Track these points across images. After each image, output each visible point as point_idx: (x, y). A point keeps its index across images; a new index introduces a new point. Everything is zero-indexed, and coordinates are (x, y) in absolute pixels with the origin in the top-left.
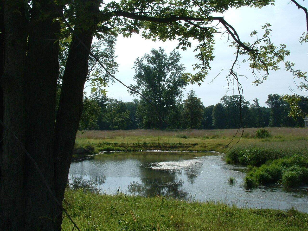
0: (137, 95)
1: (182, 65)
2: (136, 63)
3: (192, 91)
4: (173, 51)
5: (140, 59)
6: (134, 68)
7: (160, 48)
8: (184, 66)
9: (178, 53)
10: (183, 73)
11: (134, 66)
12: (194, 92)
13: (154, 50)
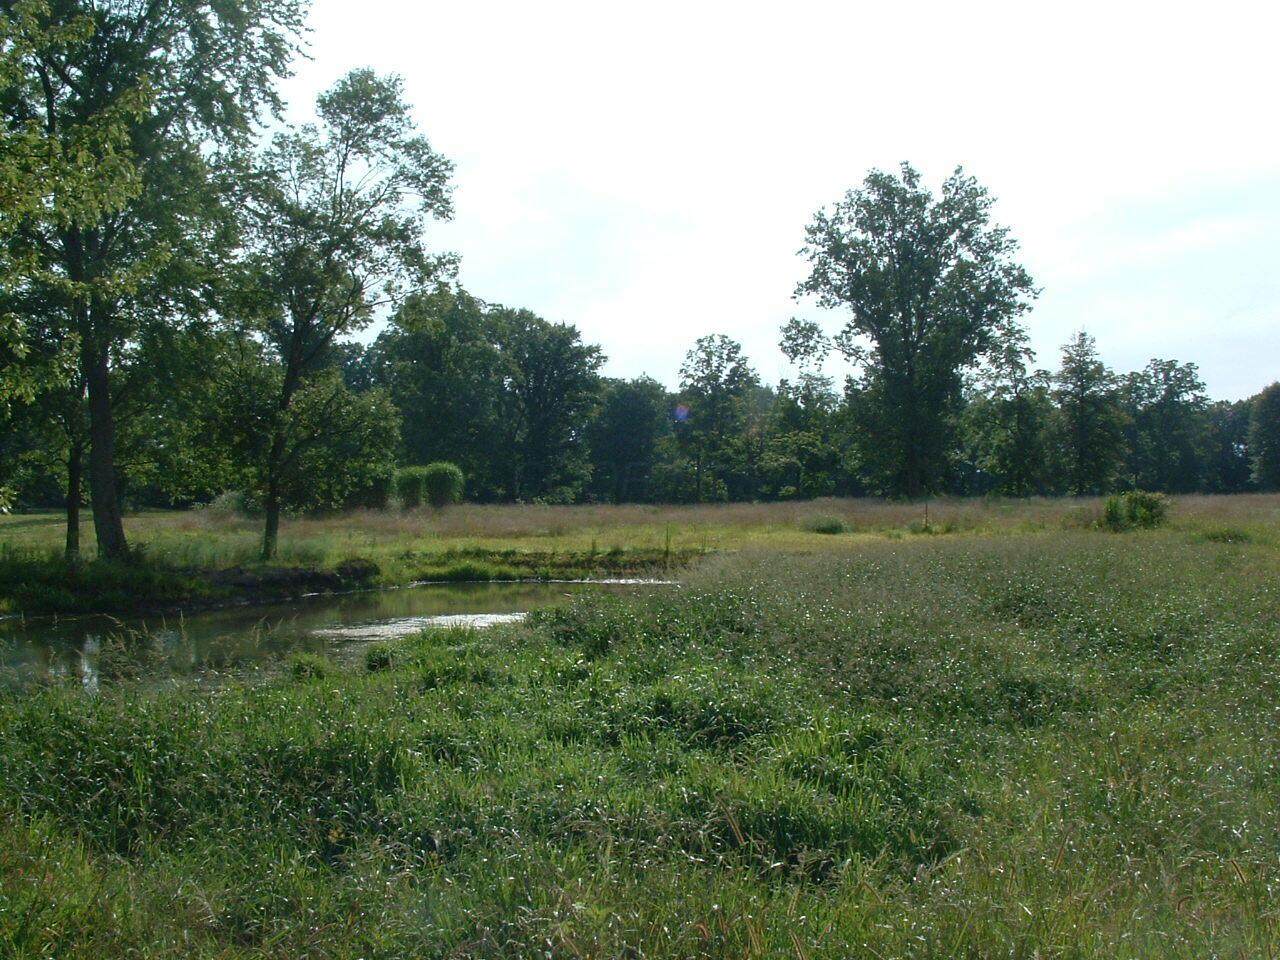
0: (820, 362)
1: (999, 232)
2: (812, 231)
3: (1083, 335)
4: (952, 175)
5: (829, 215)
6: (805, 250)
7: (905, 166)
8: (1009, 236)
9: (973, 181)
10: (1006, 263)
11: (805, 245)
12: (1093, 341)
13: (876, 176)
